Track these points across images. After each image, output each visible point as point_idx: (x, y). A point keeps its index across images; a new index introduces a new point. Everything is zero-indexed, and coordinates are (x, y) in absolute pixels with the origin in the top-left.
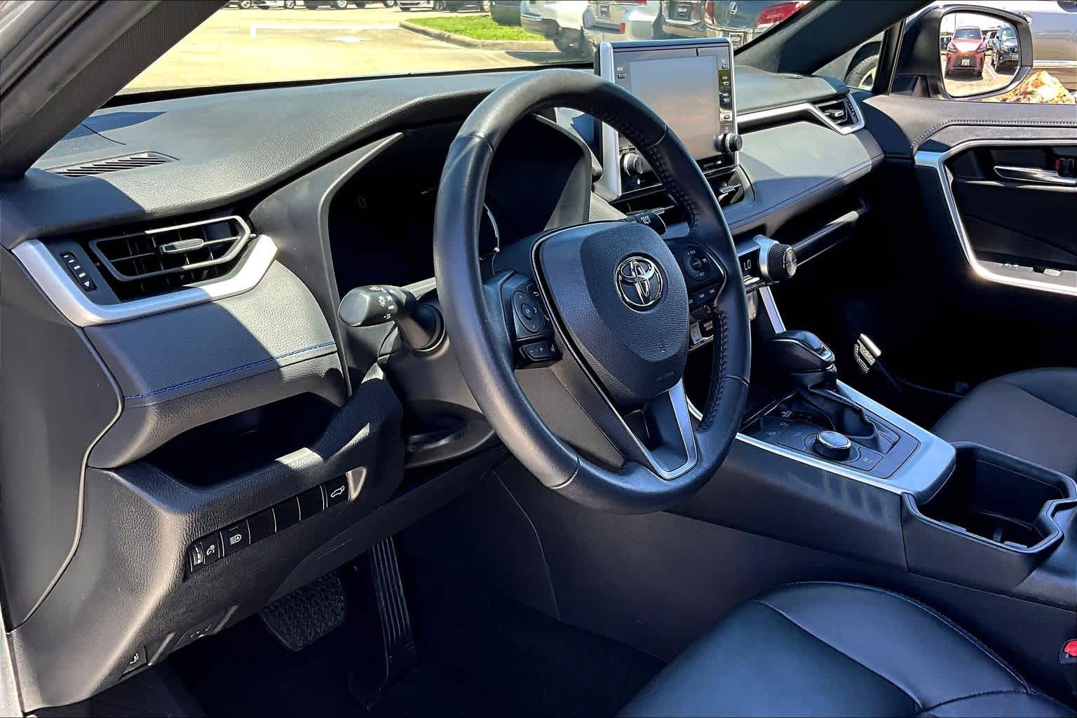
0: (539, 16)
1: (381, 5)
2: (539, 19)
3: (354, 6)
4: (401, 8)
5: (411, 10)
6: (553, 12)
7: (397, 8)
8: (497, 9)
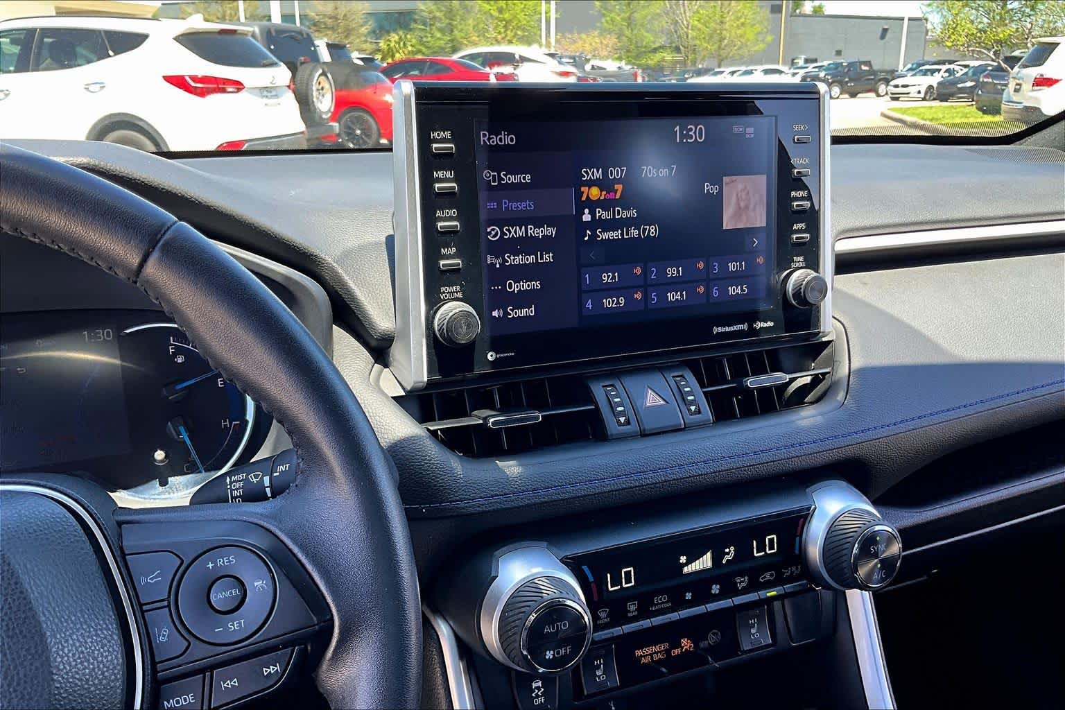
0: (1021, 103)
1: (873, 95)
2: (1020, 106)
3: (847, 96)
4: (891, 98)
5: (900, 99)
6: (1036, 99)
7: (887, 98)
8: (983, 98)
